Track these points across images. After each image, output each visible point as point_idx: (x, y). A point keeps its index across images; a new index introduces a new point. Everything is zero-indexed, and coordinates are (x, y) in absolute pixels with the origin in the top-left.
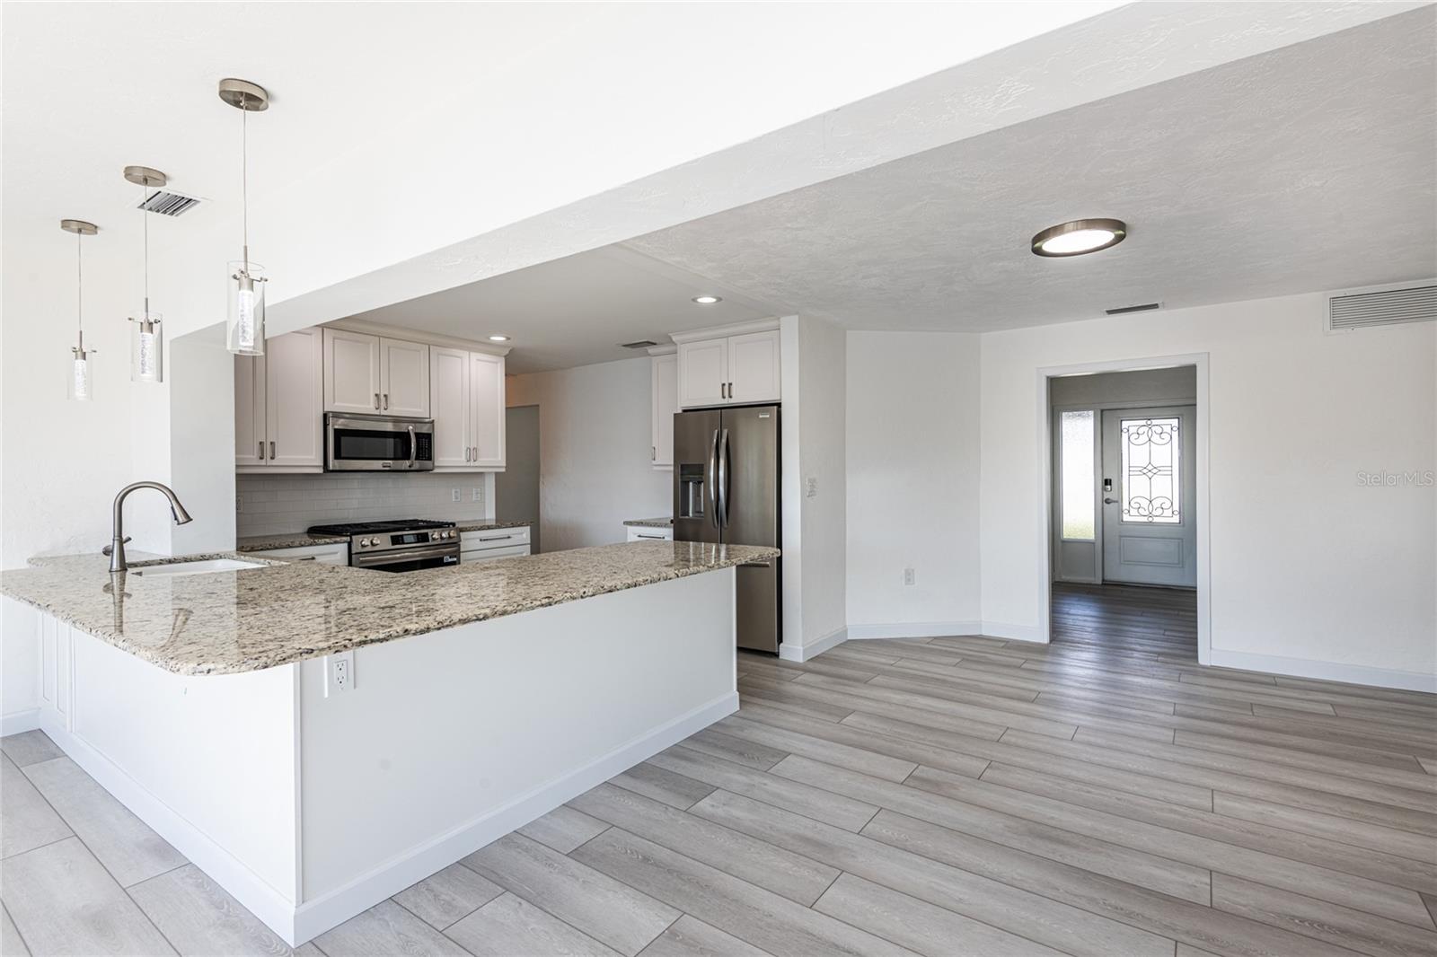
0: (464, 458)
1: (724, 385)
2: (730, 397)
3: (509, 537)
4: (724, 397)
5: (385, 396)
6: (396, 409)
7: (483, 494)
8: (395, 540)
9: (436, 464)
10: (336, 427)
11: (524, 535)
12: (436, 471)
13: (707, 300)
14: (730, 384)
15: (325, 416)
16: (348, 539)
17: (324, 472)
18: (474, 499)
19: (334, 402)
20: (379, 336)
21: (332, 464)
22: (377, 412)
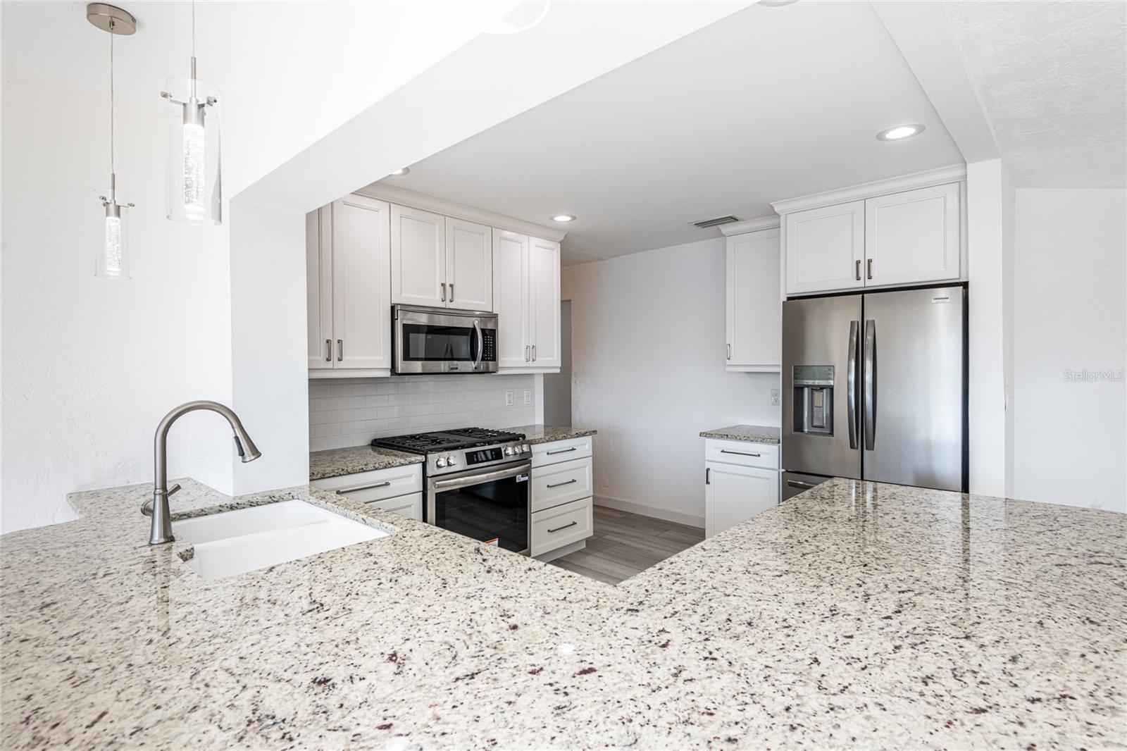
0: (523, 358)
1: (858, 262)
2: (870, 278)
3: (573, 449)
4: (858, 279)
5: (451, 286)
6: (460, 303)
7: (533, 397)
8: (471, 458)
9: (500, 365)
10: (405, 322)
11: (587, 446)
12: (500, 372)
13: (901, 133)
14: (870, 261)
15: (393, 308)
16: (422, 458)
17: (391, 375)
18: (525, 403)
19: (401, 293)
20: (445, 216)
21: (401, 366)
22: (442, 305)
